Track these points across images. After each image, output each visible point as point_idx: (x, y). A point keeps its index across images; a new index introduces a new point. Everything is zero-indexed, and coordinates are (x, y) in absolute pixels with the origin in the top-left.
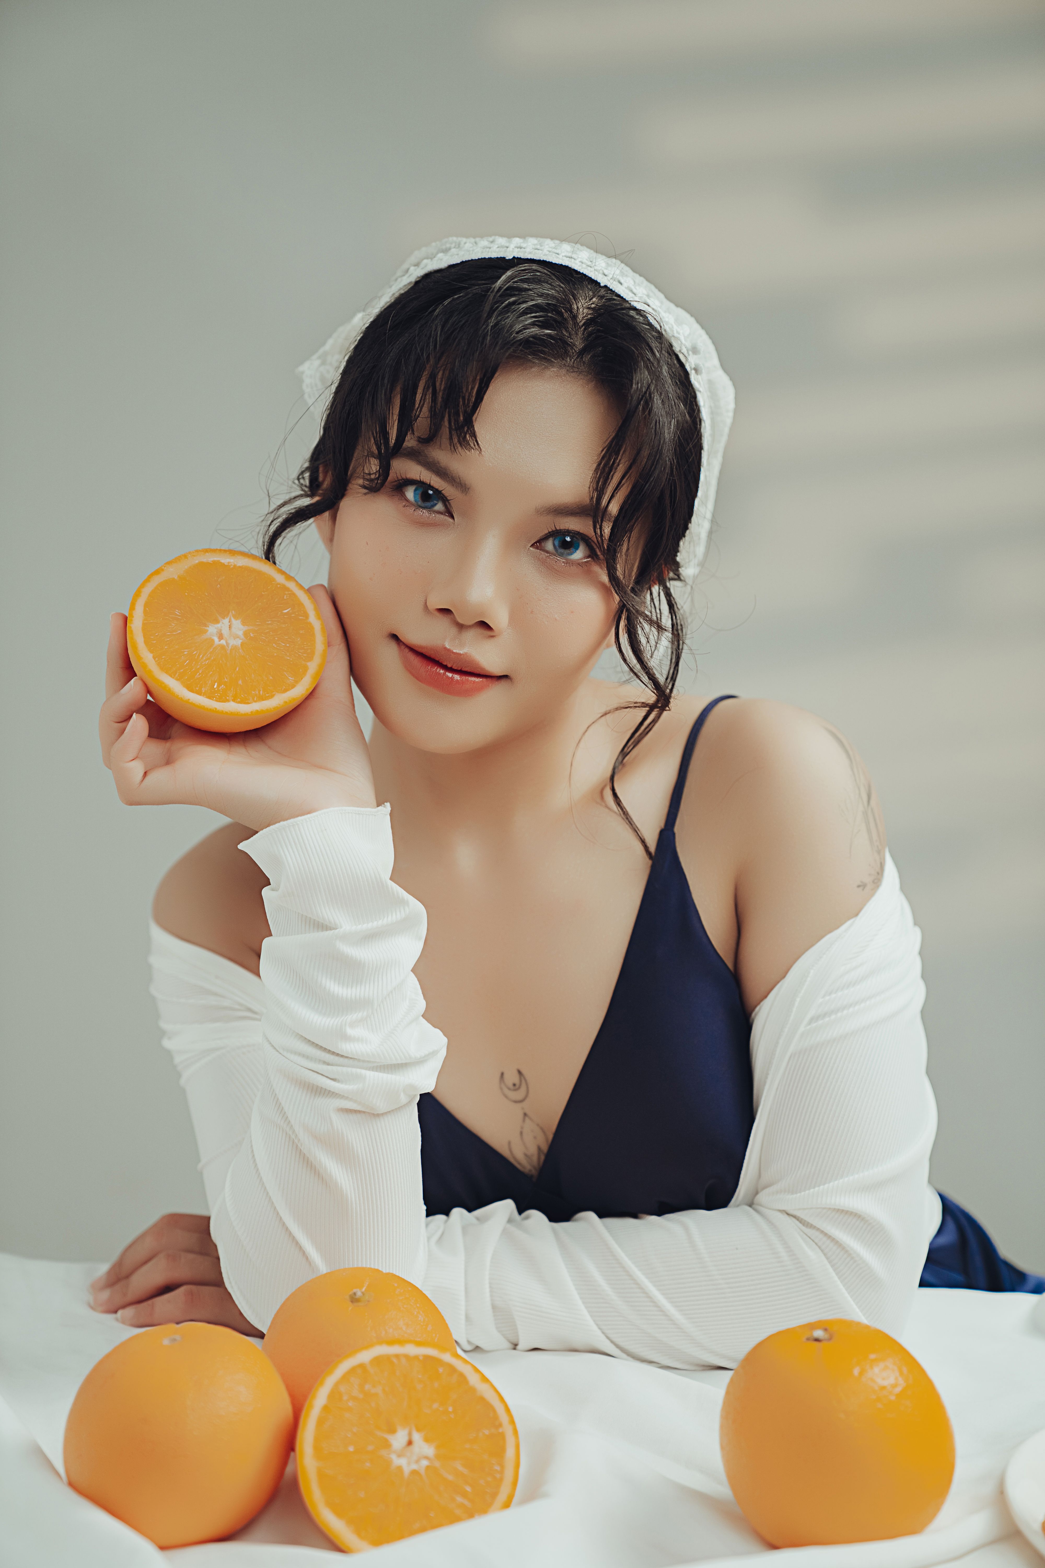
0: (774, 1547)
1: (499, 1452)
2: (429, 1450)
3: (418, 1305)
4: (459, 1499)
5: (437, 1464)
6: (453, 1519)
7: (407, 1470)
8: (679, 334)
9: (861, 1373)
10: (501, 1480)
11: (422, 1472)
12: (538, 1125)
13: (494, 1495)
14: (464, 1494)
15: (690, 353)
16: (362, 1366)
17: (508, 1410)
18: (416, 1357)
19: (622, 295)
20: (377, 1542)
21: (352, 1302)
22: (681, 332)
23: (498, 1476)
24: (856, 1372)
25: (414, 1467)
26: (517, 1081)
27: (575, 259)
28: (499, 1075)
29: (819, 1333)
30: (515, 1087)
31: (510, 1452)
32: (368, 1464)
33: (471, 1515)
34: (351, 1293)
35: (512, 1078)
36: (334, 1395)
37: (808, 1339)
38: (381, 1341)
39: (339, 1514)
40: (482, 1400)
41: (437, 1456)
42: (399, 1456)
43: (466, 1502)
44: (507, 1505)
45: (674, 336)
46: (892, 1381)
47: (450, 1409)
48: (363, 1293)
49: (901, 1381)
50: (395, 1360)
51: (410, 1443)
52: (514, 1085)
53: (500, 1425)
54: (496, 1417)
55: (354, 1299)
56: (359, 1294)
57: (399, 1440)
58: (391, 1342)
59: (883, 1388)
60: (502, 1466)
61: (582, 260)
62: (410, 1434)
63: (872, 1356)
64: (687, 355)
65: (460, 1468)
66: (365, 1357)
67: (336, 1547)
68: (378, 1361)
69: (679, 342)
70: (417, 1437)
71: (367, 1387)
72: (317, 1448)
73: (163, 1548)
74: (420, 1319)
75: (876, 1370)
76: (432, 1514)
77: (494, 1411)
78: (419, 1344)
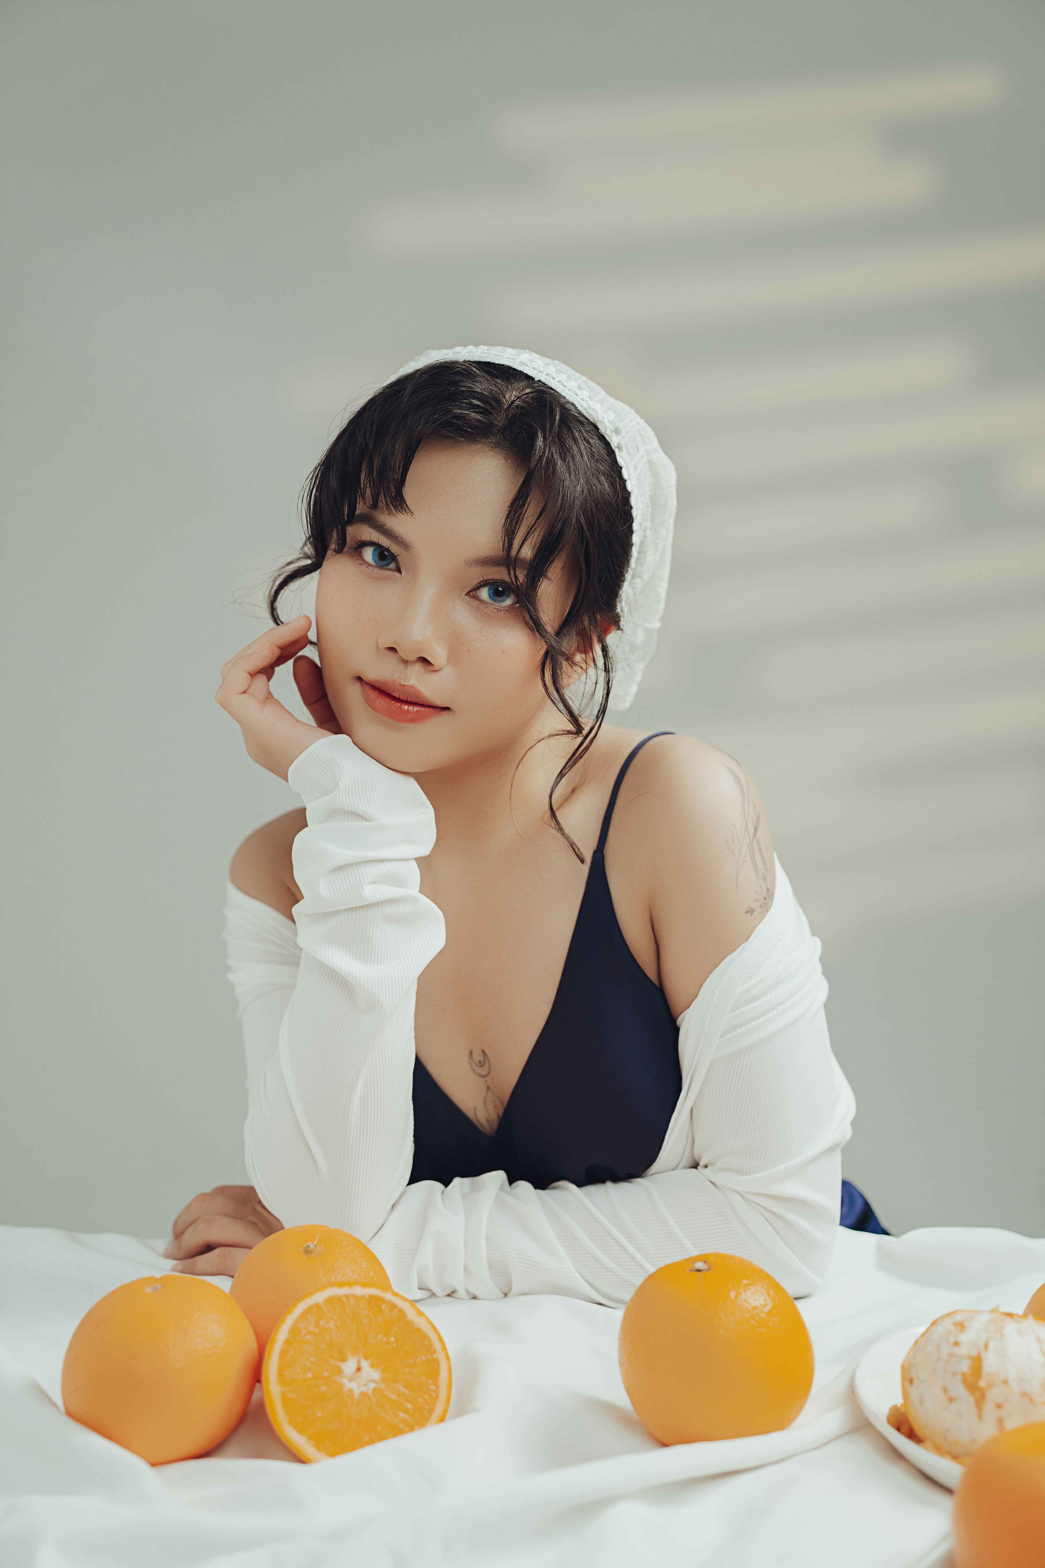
0: (665, 1445)
1: (433, 1373)
2: (376, 1375)
3: (361, 1254)
4: (402, 1415)
5: (383, 1386)
6: (396, 1432)
7: (357, 1392)
8: (603, 418)
9: (736, 1296)
10: (437, 1397)
11: (370, 1393)
12: (498, 1097)
13: (431, 1411)
14: (406, 1411)
15: (614, 434)
16: (317, 1306)
17: (441, 1339)
18: (363, 1297)
19: (553, 388)
20: (333, 1454)
21: (306, 1253)
22: (605, 417)
23: (434, 1394)
24: (732, 1295)
25: (363, 1389)
26: (482, 1059)
27: (515, 360)
28: (468, 1052)
29: (699, 1265)
30: (481, 1064)
31: (443, 1374)
32: (324, 1388)
33: (412, 1429)
34: (305, 1246)
35: (478, 1056)
36: (294, 1331)
37: (691, 1270)
38: (332, 1285)
39: (301, 1430)
40: (419, 1331)
41: (383, 1380)
42: (350, 1381)
43: (407, 1417)
44: (442, 1419)
45: (599, 421)
46: (762, 1302)
47: (393, 1339)
48: (315, 1246)
49: (769, 1301)
50: (345, 1300)
51: (359, 1369)
52: (480, 1062)
53: (435, 1352)
54: (431, 1345)
55: (307, 1251)
56: (312, 1246)
57: (349, 1367)
58: (341, 1285)
59: (755, 1308)
60: (437, 1386)
61: (521, 360)
62: (359, 1362)
63: (745, 1282)
64: (611, 436)
65: (402, 1389)
66: (319, 1297)
67: (298, 1459)
68: (330, 1300)
69: (604, 426)
70: (365, 1364)
71: (322, 1323)
72: (280, 1376)
73: (154, 1465)
74: (363, 1266)
75: (749, 1293)
76: (379, 1428)
77: (429, 1340)
78: (364, 1285)
